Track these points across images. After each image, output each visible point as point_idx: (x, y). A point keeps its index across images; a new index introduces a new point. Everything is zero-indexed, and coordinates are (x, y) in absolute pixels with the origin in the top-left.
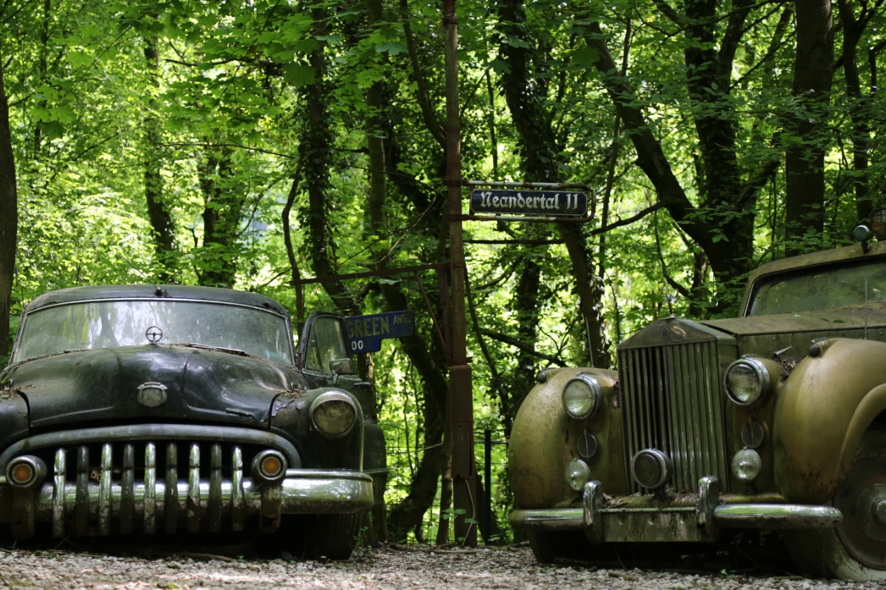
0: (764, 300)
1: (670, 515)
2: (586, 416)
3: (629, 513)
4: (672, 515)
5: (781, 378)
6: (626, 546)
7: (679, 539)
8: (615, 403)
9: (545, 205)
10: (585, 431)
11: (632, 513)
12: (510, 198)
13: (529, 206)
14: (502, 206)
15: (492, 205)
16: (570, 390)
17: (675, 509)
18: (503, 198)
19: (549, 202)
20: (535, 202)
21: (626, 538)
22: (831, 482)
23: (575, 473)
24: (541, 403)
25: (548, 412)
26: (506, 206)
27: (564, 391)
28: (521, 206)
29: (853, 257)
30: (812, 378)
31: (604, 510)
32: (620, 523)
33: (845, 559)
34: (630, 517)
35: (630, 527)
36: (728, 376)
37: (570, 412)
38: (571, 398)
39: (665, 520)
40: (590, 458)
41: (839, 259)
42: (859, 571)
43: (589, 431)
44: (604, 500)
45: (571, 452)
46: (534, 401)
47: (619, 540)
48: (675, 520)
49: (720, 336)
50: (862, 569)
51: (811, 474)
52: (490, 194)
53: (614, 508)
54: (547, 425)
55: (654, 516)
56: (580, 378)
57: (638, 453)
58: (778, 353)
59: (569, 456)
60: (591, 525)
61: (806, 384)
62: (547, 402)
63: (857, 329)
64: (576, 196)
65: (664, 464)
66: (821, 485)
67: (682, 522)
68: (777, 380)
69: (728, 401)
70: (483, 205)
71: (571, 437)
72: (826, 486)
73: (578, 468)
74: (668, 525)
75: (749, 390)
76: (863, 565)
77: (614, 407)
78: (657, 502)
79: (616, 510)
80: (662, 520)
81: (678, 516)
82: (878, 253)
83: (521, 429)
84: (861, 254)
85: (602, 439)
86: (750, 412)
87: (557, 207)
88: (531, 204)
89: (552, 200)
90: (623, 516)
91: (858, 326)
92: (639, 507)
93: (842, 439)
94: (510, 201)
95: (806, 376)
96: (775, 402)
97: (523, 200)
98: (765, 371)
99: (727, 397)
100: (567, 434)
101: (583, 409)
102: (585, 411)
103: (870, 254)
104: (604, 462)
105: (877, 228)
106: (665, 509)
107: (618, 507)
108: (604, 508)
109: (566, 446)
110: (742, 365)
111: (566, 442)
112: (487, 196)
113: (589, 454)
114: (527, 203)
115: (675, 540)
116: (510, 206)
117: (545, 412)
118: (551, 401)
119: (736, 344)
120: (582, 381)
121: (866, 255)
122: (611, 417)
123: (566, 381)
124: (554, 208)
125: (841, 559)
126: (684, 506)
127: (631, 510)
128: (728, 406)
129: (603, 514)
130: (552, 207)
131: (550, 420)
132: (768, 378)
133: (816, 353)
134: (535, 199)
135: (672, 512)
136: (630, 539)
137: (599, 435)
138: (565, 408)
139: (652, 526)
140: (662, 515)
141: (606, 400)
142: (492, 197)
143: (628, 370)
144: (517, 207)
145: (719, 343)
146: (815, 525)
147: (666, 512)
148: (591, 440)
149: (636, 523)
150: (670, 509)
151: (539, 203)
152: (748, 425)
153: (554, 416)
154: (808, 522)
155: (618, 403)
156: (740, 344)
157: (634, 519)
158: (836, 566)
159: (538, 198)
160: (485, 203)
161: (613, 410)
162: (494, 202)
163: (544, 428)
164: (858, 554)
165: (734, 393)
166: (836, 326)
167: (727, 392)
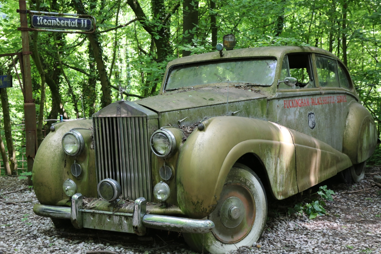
0: (174, 78)
1: (119, 217)
2: (74, 154)
3: (96, 213)
4: (120, 217)
5: (182, 140)
6: (94, 231)
7: (123, 231)
8: (92, 146)
9: (70, 25)
10: (75, 161)
11: (98, 213)
12: (53, 21)
13: (63, 25)
14: (49, 24)
15: (43, 24)
16: (66, 140)
17: (122, 214)
18: (49, 20)
19: (73, 24)
20: (65, 23)
21: (95, 227)
22: (209, 207)
23: (68, 187)
24: (51, 144)
25: (55, 150)
26: (50, 24)
27: (63, 140)
28: (58, 25)
29: (215, 59)
30: (200, 145)
31: (83, 210)
32: (92, 219)
33: (213, 242)
34: (97, 216)
35: (97, 221)
36: (152, 139)
37: (66, 152)
38: (66, 143)
39: (116, 219)
40: (78, 177)
41: (209, 59)
42: (221, 247)
43: (77, 162)
44: (84, 204)
45: (68, 173)
46: (47, 143)
47: (91, 227)
48: (122, 220)
49: (149, 113)
50: (222, 245)
51: (198, 202)
52: (42, 18)
53: (89, 209)
54: (53, 158)
55: (110, 216)
56: (71, 132)
57: (101, 182)
58: (180, 121)
59: (66, 175)
60: (75, 220)
61: (196, 148)
62: (54, 144)
63: (221, 104)
64: (86, 21)
65: (115, 188)
66: (203, 208)
67: (125, 222)
68: (180, 142)
69: (152, 154)
70: (38, 23)
71: (67, 165)
72: (206, 209)
73: (70, 185)
74: (118, 222)
75: (165, 148)
76: (223, 243)
77: (91, 149)
78: (112, 208)
79: (89, 211)
80: (114, 219)
81: (123, 218)
82: (227, 57)
83: (38, 160)
84: (219, 57)
85: (84, 166)
86: (164, 160)
87: (77, 26)
88: (63, 24)
89: (74, 22)
90: (93, 214)
91: (221, 103)
92: (102, 210)
93: (216, 181)
94: (53, 22)
95: (196, 143)
96: (178, 155)
97: (59, 22)
98: (173, 137)
99: (151, 151)
100: (65, 163)
101: (73, 150)
102: (74, 152)
103: (223, 58)
104: (85, 179)
105: (226, 44)
106: (116, 214)
107: (91, 209)
108: (83, 209)
109: (65, 169)
110: (160, 134)
111: (65, 167)
112: (40, 19)
113: (77, 175)
114: (62, 23)
115: (121, 231)
116: (53, 24)
117: (53, 150)
118: (56, 143)
119: (157, 117)
120: (73, 135)
121: (221, 58)
122: (89, 154)
123: (65, 133)
124: (75, 27)
125: (212, 242)
126: (127, 213)
127: (97, 212)
128: (152, 156)
129: (82, 212)
130: (74, 26)
131: (56, 155)
132: (174, 141)
133: (202, 129)
134: (65, 21)
135: (120, 216)
136: (97, 228)
137: (83, 164)
138: (64, 149)
139: (109, 222)
140: (114, 217)
141: (86, 145)
142: (43, 20)
143: (98, 129)
144: (56, 25)
145: (148, 118)
146: (199, 232)
147: (117, 215)
148: (78, 167)
149: (100, 220)
150: (119, 214)
151: (67, 24)
152: (163, 167)
153: (58, 152)
154: (196, 230)
155: (93, 146)
156: (160, 117)
157: (99, 217)
158: (209, 247)
159: (67, 21)
160: (40, 22)
161: (90, 150)
162: (44, 22)
163: (52, 160)
164: (220, 237)
165: (156, 149)
166: (210, 103)
167: (152, 148)
